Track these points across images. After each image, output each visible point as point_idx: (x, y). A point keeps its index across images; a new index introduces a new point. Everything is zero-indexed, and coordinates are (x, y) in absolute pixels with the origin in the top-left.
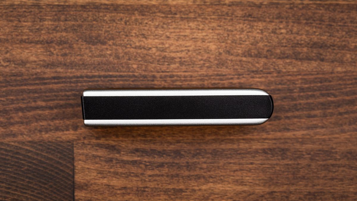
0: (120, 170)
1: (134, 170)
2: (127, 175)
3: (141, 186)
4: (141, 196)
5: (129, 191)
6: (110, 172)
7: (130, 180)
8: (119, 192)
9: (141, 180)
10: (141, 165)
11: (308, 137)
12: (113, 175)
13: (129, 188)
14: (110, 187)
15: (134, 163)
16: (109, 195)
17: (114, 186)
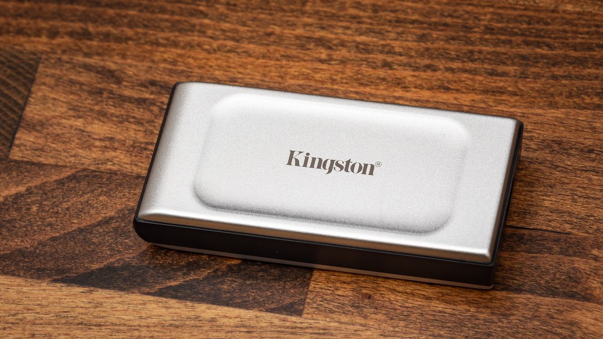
0: (112, 110)
1: (138, 113)
2: (121, 119)
3: (142, 140)
4: (136, 156)
5: (116, 145)
6: (92, 110)
7: (124, 128)
8: (98, 143)
9: (145, 131)
10: (152, 108)
11: (482, 105)
12: (95, 115)
13: (119, 141)
14: (85, 134)
15: (140, 102)
16: (78, 146)
17: (92, 132)
